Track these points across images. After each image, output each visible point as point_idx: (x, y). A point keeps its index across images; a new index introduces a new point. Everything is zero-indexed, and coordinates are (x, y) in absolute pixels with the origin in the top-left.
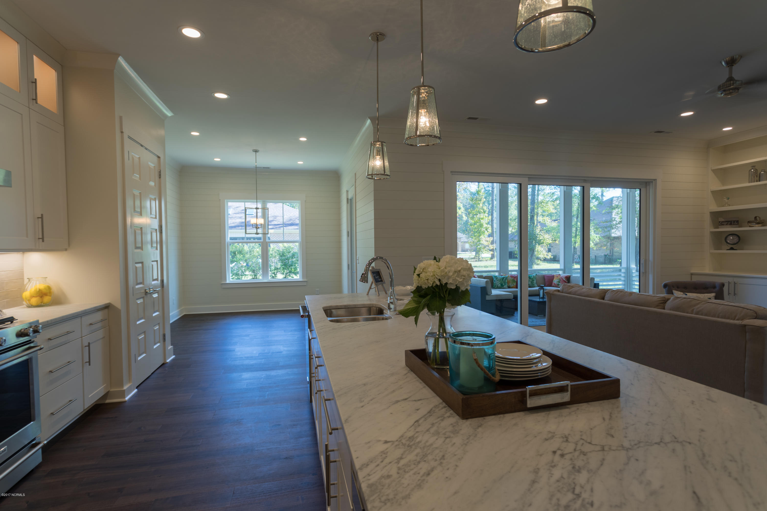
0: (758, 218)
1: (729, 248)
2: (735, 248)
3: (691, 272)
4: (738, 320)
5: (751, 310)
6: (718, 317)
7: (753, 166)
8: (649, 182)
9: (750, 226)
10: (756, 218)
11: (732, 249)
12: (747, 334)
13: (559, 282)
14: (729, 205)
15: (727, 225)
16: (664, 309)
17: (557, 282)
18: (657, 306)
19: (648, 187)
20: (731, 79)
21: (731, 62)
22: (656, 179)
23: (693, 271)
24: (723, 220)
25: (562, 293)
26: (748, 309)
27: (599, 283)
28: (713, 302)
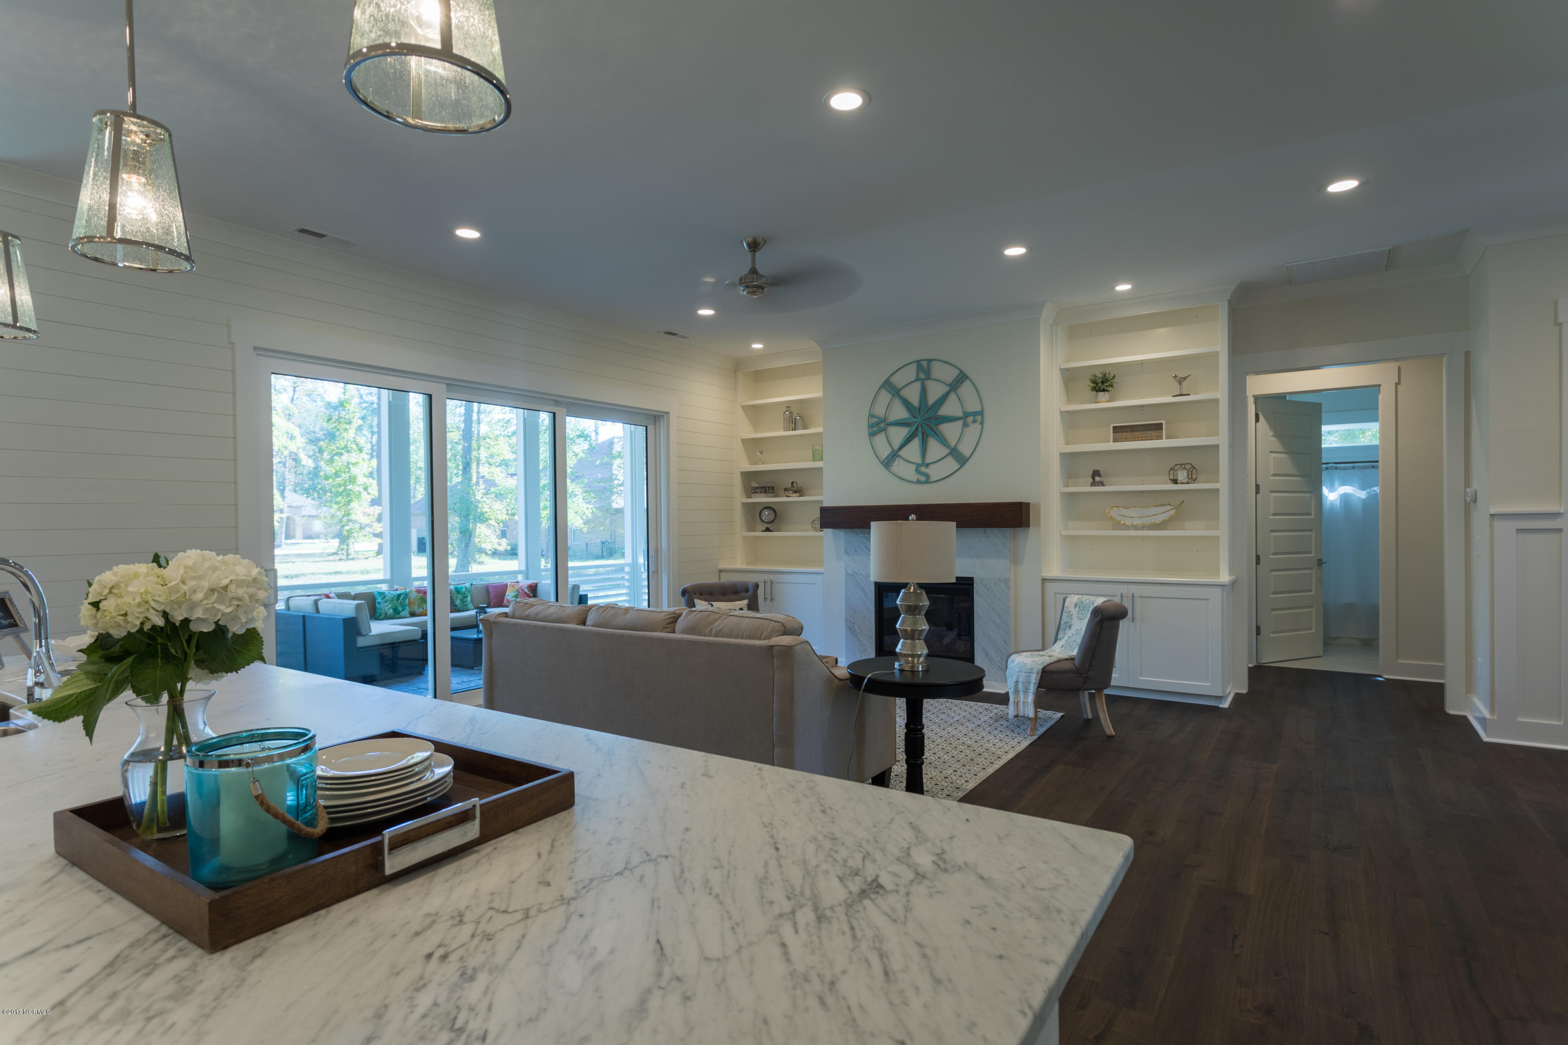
0: (795, 484)
1: (764, 529)
2: (771, 529)
3: (720, 567)
4: (764, 639)
5: (778, 622)
6: (742, 638)
7: (788, 406)
8: (659, 416)
9: (787, 496)
10: (792, 483)
11: (768, 530)
12: (775, 659)
13: (517, 598)
14: (763, 463)
15: (761, 492)
16: (674, 632)
17: (513, 597)
18: (664, 629)
19: (658, 424)
20: (754, 271)
21: (754, 246)
22: (669, 412)
23: (723, 566)
24: (756, 485)
25: (513, 618)
26: (775, 621)
27: (587, 595)
28: (736, 614)
